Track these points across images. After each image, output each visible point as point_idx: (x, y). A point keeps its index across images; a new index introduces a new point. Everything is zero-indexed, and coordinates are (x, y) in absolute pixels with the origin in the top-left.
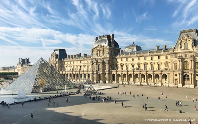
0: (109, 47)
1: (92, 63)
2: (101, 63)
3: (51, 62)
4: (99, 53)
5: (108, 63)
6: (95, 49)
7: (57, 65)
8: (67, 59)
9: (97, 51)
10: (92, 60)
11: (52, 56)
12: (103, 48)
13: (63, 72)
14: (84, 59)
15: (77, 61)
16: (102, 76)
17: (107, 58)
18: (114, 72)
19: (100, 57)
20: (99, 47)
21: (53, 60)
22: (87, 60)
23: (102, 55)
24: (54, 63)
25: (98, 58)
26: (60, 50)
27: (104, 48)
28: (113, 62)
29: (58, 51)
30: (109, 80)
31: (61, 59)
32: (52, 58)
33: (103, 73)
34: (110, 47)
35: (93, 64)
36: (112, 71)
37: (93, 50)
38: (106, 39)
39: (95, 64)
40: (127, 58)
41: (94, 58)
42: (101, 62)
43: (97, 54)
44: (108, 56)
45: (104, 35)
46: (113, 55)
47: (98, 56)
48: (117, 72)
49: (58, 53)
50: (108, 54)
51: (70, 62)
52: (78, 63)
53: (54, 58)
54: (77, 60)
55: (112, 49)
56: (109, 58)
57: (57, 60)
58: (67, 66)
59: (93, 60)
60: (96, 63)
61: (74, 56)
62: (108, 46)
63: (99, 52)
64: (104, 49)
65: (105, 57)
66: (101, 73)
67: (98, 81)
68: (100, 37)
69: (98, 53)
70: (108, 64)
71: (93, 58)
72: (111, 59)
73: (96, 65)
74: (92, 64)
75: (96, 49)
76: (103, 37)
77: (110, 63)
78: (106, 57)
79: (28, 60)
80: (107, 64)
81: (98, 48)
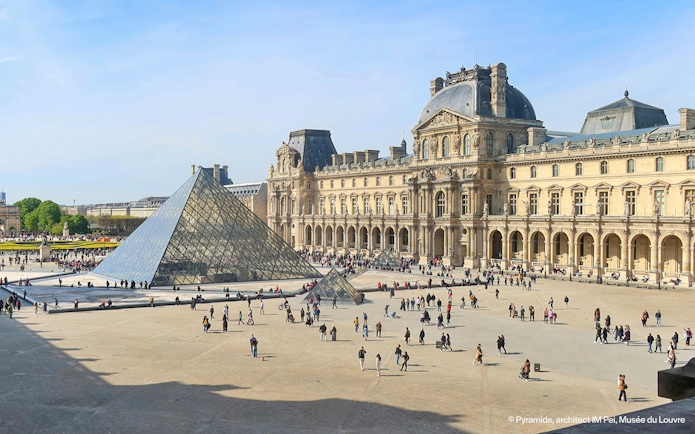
0: (478, 119)
1: (416, 185)
2: (446, 186)
3: (277, 180)
4: (440, 145)
5: (472, 185)
6: (427, 128)
7: (295, 193)
8: (330, 168)
9: (436, 135)
10: (415, 174)
11: (279, 156)
12: (456, 123)
13: (314, 219)
14: (391, 169)
15: (365, 176)
16: (449, 236)
17: (470, 165)
18: (496, 224)
19: (443, 162)
20: (442, 117)
21: (281, 171)
22: (400, 173)
23: (452, 152)
24: (287, 183)
25: (437, 163)
26: (308, 133)
27: (462, 122)
28: (499, 182)
29: (302, 139)
30: (477, 257)
31: (309, 169)
32: (279, 164)
33: (453, 228)
34: (487, 119)
35: (416, 191)
36: (487, 221)
37: (419, 134)
38: (474, 84)
39: (424, 190)
40: (578, 164)
41: (423, 164)
42: (445, 183)
43: (435, 149)
44: (475, 158)
45: (467, 69)
46: (500, 154)
47: (440, 155)
48: (507, 222)
49: (300, 145)
50: (475, 146)
51: (340, 181)
52: (369, 185)
53: (287, 166)
54: (365, 171)
55: (497, 125)
56: (480, 164)
57: (297, 172)
58: (332, 197)
59: (420, 173)
60: (426, 187)
61: (355, 156)
62: (478, 113)
63: (440, 138)
64: (459, 127)
65: (465, 160)
66: (447, 228)
67: (436, 258)
68: (450, 76)
69: (437, 145)
70: (476, 189)
71: (420, 164)
72: (489, 170)
73: (427, 193)
74: (412, 188)
75: (430, 127)
76: (462, 77)
77: (485, 185)
78: (469, 160)
79: (223, 172)
80: (470, 188)
81: (439, 125)
